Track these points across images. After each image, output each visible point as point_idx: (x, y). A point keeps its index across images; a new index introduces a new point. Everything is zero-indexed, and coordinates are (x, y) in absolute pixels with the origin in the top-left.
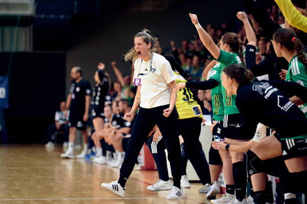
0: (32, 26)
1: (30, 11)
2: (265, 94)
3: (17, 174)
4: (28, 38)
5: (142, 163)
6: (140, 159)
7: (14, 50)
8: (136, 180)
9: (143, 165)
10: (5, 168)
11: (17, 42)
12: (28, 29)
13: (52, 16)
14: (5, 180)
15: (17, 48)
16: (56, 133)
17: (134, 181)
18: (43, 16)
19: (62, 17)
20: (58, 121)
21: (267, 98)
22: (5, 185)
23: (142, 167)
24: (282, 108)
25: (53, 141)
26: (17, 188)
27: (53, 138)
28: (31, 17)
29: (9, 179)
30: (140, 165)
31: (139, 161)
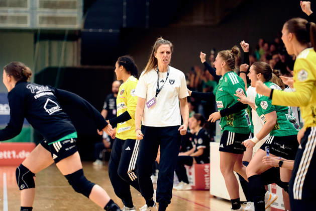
0: (80, 41)
1: (78, 25)
2: (35, 94)
3: (65, 193)
4: (76, 53)
5: (192, 183)
6: (190, 179)
7: (61, 65)
8: (187, 200)
9: (194, 184)
10: (52, 187)
11: (65, 57)
12: (75, 43)
13: (100, 30)
14: (53, 199)
15: (65, 63)
16: (104, 151)
17: (186, 201)
18: (91, 30)
19: (111, 31)
20: (106, 139)
21: (36, 98)
22: (53, 205)
23: (192, 187)
24: (47, 111)
25: (101, 159)
26: (65, 208)
27: (101, 156)
28: (79, 31)
29: (57, 198)
30: (191, 185)
31: (189, 180)
